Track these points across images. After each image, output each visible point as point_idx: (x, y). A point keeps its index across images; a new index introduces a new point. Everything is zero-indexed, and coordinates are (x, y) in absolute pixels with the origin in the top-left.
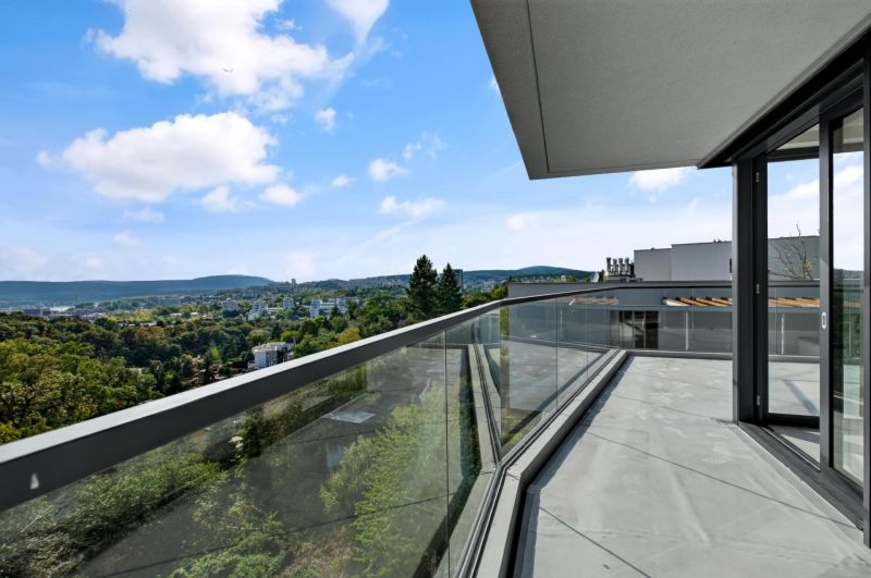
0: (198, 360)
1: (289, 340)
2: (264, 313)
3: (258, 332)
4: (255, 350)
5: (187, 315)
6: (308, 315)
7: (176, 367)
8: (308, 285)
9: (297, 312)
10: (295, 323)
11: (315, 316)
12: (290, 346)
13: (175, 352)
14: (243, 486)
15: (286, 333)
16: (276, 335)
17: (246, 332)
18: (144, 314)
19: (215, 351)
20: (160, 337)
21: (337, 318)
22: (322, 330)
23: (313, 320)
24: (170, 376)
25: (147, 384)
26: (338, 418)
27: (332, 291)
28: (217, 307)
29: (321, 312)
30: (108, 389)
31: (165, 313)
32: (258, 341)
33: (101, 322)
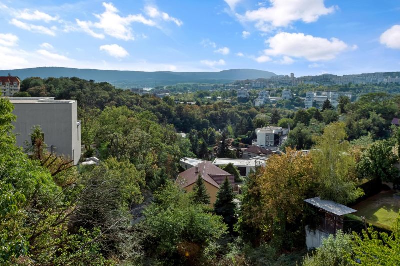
0: (219, 133)
1: (284, 126)
2: (267, 101)
3: (261, 116)
4: (258, 131)
5: (215, 99)
6: (303, 105)
7: (205, 136)
8: (304, 79)
9: (294, 102)
10: (291, 112)
11: (309, 107)
12: (285, 131)
13: (205, 125)
14: (239, 239)
15: (283, 120)
16: (275, 121)
17: (253, 115)
18: (190, 95)
19: (230, 128)
20: (197, 113)
21: (328, 111)
22: (313, 121)
23: (306, 110)
24: (201, 142)
25: (186, 146)
26: (318, 205)
27: (326, 86)
28: (234, 94)
29: (315, 104)
30: (165, 146)
31: (201, 96)
32: (261, 124)
33: (166, 99)
